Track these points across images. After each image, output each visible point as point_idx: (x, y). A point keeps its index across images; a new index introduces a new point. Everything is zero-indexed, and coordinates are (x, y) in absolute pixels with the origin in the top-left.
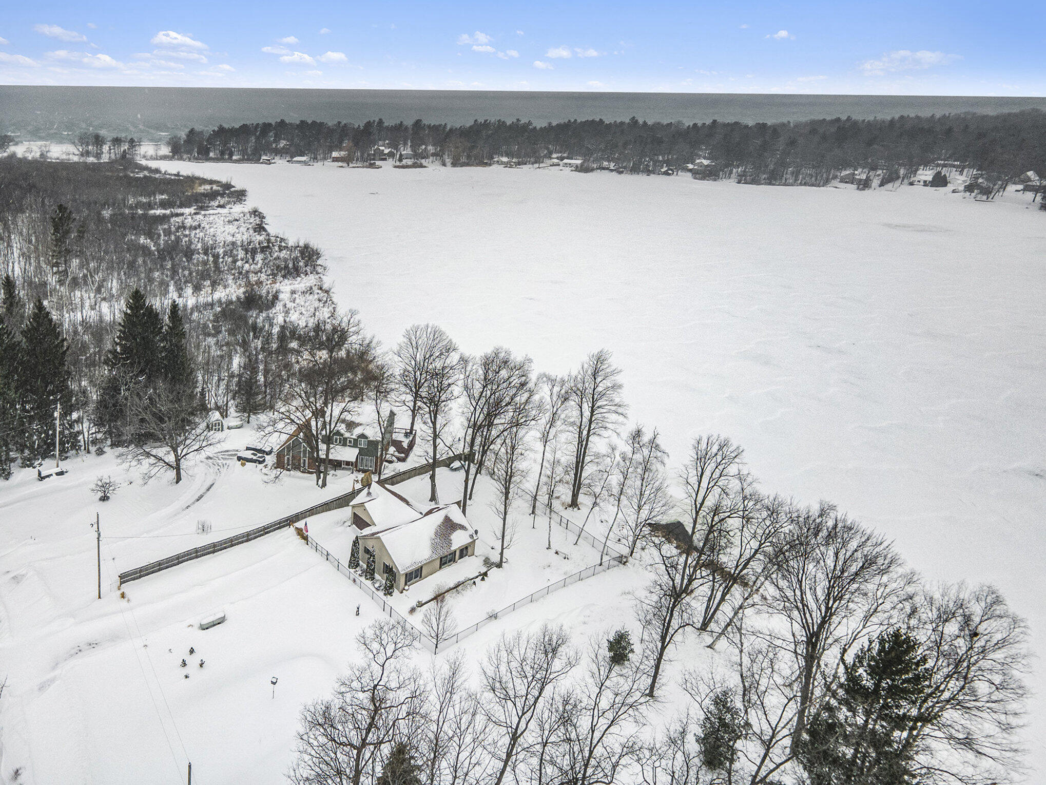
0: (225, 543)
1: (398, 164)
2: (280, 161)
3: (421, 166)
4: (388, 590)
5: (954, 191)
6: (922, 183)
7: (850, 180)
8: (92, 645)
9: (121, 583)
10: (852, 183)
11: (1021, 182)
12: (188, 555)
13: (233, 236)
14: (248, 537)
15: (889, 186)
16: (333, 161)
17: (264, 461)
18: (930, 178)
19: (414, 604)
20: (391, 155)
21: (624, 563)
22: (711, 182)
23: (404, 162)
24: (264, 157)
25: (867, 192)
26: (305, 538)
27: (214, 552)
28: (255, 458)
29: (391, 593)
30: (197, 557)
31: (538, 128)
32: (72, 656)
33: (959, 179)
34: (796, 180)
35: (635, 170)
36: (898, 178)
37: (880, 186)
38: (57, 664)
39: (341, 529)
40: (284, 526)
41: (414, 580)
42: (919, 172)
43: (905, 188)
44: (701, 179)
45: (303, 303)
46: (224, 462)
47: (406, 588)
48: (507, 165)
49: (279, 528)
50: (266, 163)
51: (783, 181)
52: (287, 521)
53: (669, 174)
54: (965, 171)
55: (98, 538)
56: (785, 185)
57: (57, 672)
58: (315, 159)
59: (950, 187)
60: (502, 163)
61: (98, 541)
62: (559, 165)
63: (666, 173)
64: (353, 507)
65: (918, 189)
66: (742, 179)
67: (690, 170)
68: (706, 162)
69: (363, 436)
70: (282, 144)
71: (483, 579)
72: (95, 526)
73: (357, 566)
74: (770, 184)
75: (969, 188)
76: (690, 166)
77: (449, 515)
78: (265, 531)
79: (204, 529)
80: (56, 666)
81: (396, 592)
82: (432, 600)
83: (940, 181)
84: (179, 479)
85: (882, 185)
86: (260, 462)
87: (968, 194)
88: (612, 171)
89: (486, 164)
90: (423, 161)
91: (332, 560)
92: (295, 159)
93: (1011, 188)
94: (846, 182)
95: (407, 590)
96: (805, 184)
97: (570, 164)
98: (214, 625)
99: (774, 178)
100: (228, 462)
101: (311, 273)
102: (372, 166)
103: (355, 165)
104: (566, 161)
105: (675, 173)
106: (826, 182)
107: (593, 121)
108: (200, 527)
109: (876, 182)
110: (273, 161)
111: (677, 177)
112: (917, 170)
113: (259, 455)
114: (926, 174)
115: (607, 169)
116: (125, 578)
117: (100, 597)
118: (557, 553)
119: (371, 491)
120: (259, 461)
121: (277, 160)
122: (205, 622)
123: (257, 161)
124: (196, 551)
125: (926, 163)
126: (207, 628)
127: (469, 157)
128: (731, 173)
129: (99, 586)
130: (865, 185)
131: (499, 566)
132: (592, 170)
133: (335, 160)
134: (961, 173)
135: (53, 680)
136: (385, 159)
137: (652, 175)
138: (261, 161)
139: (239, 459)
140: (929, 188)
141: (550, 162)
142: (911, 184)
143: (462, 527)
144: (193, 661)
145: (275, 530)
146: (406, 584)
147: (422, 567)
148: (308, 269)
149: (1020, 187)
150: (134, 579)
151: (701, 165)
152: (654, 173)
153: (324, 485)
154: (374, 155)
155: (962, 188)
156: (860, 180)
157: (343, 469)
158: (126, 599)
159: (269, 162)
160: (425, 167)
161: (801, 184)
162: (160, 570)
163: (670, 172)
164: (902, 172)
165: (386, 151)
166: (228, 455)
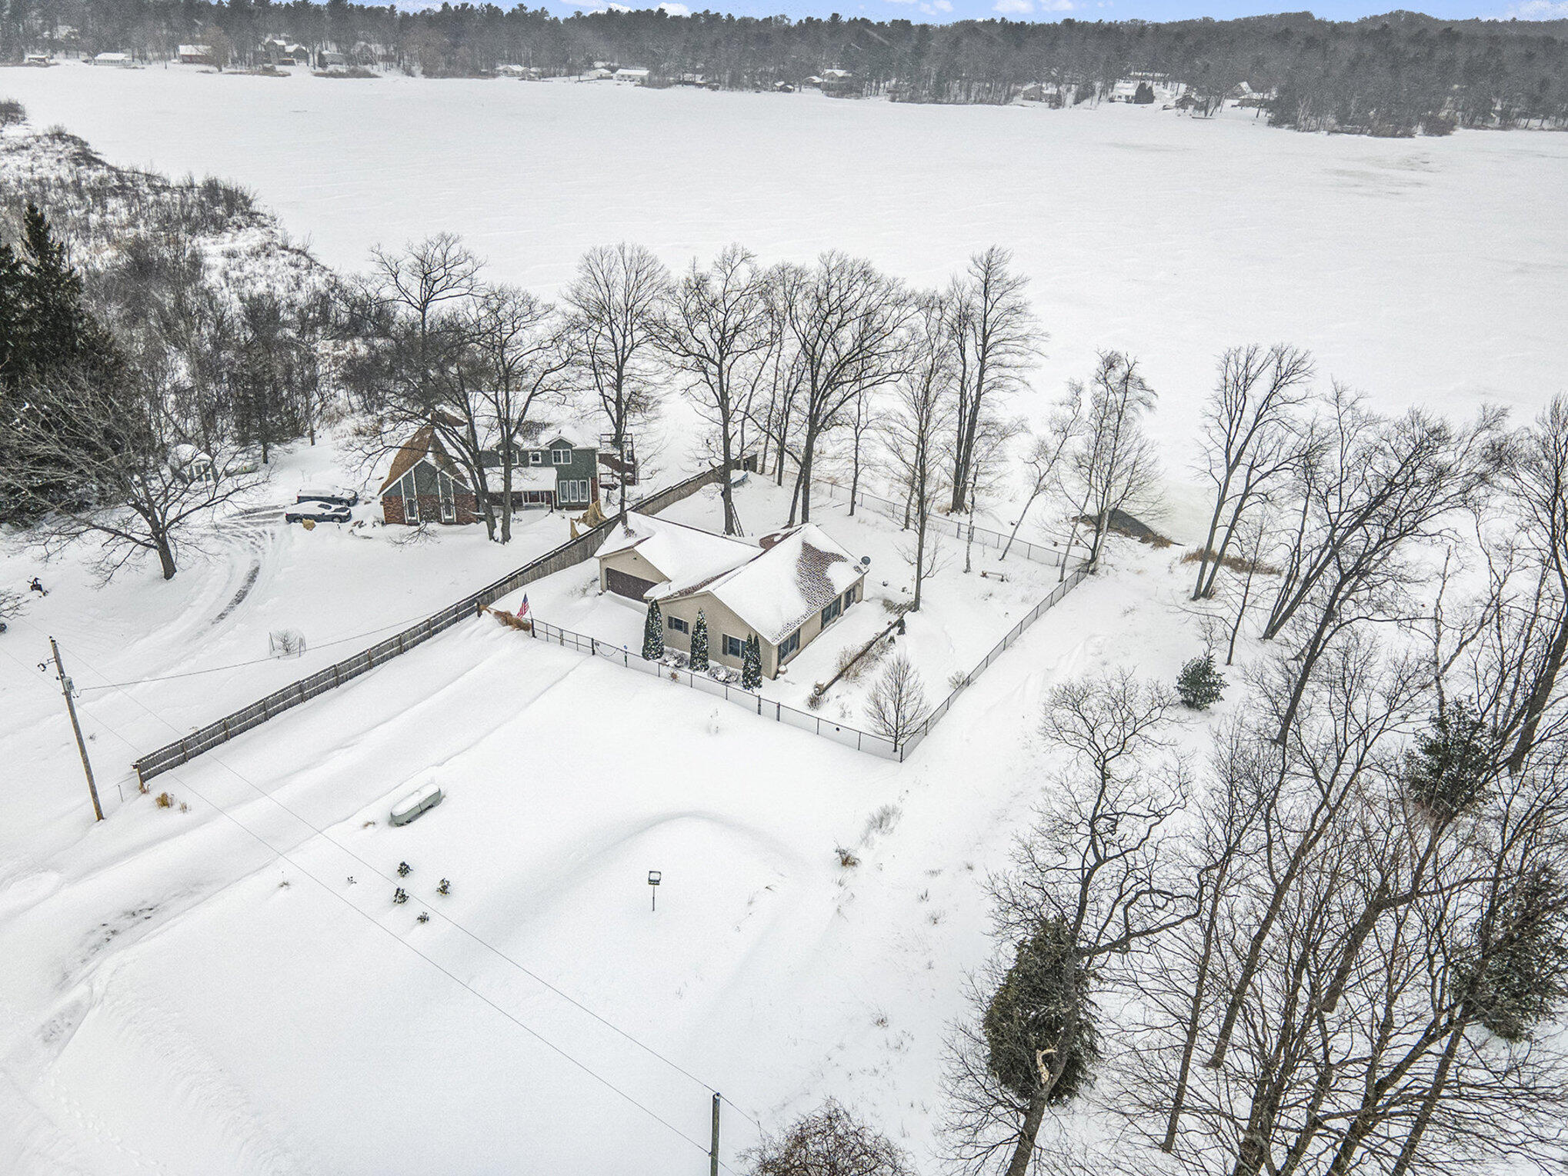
0: (358, 663)
1: (320, 70)
2: (67, 62)
3: (368, 75)
4: (751, 679)
5: (1165, 108)
6: (1124, 99)
7: (1036, 96)
8: (142, 913)
9: (143, 779)
10: (1040, 100)
11: (1235, 96)
12: (284, 697)
13: (32, 171)
14: (400, 645)
15: (1087, 102)
16: (184, 62)
17: (349, 516)
18: (1133, 93)
19: (810, 691)
20: (301, 55)
21: (1093, 572)
22: (853, 100)
23: (331, 68)
24: (28, 56)
25: (1061, 110)
26: (526, 627)
27: (337, 684)
28: (328, 512)
29: (759, 681)
30: (303, 699)
31: (561, 19)
32: (97, 947)
33: (1167, 93)
34: (968, 96)
35: (735, 84)
36: (1093, 93)
37: (1075, 103)
38: (65, 976)
39: (586, 601)
40: (465, 615)
41: (791, 654)
42: (1118, 85)
43: (1105, 105)
44: (837, 96)
45: (262, 271)
46: (259, 529)
47: (782, 668)
48: (523, 77)
49: (456, 620)
50: (38, 65)
51: (952, 99)
52: (470, 604)
53: (789, 91)
54: (1170, 84)
55: (67, 694)
56: (954, 103)
57: (78, 992)
58: (143, 58)
59: (1158, 104)
60: (513, 74)
61: (69, 700)
62: (611, 78)
63: (784, 89)
64: (603, 559)
65: (1121, 106)
66: (895, 95)
67: (817, 85)
68: (840, 73)
69: (561, 443)
70: (63, 31)
71: (902, 632)
72: (53, 668)
73: (662, 653)
74: (935, 102)
75: (1183, 103)
76: (817, 80)
77: (808, 542)
78: (431, 629)
79: (287, 646)
80: (64, 981)
81: (765, 680)
82: (836, 679)
83: (1144, 96)
84: (169, 571)
85: (1077, 102)
86: (344, 519)
87: (1181, 111)
88: (700, 86)
89: (485, 75)
90: (368, 67)
91: (608, 651)
92: (102, 56)
93: (1228, 103)
94: (1032, 99)
95: (784, 673)
96: (981, 102)
97: (629, 76)
98: (422, 812)
99: (939, 95)
100: (268, 528)
101: (248, 226)
102: (269, 72)
103: (233, 70)
104: (620, 71)
105: (797, 89)
106: (1008, 99)
107: (649, 11)
108: (278, 643)
109: (1070, 98)
110: (52, 61)
111: (800, 95)
112: (1113, 84)
113: (334, 507)
114: (1126, 88)
115: (693, 83)
116: (147, 768)
117: (100, 817)
118: (984, 575)
119: (630, 526)
120: (339, 517)
121: (59, 57)
122: (402, 809)
123: (19, 61)
124: (300, 687)
125: (1125, 76)
126: (409, 822)
127: (449, 63)
128: (878, 88)
129: (94, 794)
130: (1056, 102)
131: (915, 606)
132: (669, 85)
133: (189, 60)
134: (1165, 87)
135: (77, 1011)
136: (291, 63)
137: (764, 93)
138: (26, 61)
139: (292, 518)
140: (1132, 105)
141: (593, 74)
142: (1112, 100)
143: (839, 558)
144: (421, 886)
145: (449, 624)
146: (779, 663)
147: (799, 630)
148: (237, 217)
149: (1236, 102)
150: (172, 766)
151: (832, 77)
152: (765, 90)
153: (506, 538)
154: (267, 54)
155: (1172, 103)
156: (1051, 96)
157: (528, 508)
158: (177, 806)
159: (42, 63)
160: (377, 77)
161: (975, 102)
162: (227, 738)
163: (790, 87)
164: (1098, 85)
165: (290, 49)
166: (259, 517)
